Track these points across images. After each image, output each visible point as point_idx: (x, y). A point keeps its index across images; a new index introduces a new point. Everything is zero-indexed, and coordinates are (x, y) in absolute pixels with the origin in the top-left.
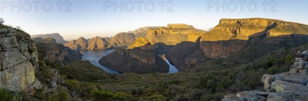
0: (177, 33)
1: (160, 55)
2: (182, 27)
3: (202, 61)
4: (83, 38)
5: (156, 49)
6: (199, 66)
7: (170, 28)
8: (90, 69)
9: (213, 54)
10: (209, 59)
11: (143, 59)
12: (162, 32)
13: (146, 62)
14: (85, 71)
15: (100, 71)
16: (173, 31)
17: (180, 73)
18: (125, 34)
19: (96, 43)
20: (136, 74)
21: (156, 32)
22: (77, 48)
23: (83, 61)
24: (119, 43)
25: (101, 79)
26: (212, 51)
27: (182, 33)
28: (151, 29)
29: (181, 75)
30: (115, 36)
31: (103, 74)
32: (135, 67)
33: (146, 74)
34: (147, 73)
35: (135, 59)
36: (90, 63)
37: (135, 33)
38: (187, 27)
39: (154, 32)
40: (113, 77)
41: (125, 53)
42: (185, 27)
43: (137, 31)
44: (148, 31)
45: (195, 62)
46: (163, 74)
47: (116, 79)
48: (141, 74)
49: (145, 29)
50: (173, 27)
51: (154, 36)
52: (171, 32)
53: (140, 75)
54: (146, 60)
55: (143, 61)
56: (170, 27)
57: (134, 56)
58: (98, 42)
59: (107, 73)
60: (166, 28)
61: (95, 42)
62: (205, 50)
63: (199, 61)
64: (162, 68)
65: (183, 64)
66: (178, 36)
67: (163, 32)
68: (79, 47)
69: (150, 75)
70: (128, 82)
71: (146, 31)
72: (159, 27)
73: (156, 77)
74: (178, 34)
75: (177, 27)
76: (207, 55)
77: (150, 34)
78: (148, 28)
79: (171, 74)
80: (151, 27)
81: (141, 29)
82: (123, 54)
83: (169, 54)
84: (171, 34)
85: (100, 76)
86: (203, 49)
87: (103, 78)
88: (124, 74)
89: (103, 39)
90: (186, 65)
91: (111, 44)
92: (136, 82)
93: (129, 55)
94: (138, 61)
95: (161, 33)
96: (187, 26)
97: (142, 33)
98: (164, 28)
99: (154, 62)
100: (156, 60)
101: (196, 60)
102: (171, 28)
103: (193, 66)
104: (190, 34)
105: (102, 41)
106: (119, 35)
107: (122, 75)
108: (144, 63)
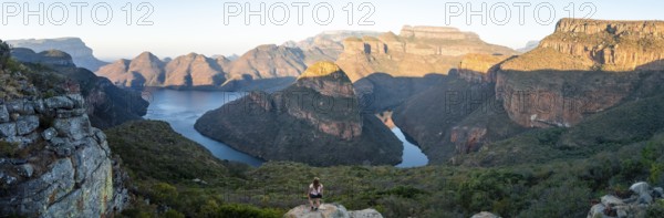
0: (430, 52)
1: (378, 116)
2: (443, 37)
3: (501, 133)
4: (150, 55)
5: (365, 96)
6: (491, 147)
7: (410, 37)
8: (171, 146)
9: (533, 117)
10: (520, 129)
11: (327, 124)
12: (386, 48)
13: (336, 132)
14: (158, 153)
15: (199, 153)
16: (420, 47)
17: (431, 167)
18: (275, 48)
19: (189, 71)
20: (304, 166)
21: (368, 48)
22: (133, 83)
23: (149, 124)
24: (258, 74)
25: (201, 175)
26: (529, 106)
27: (445, 52)
28: (354, 37)
29: (433, 174)
30: (245, 55)
31: (208, 162)
32: (300, 147)
33: (333, 168)
34: (336, 162)
35: (304, 122)
36: (171, 130)
37: (305, 48)
38: (461, 37)
39: (363, 49)
40: (237, 172)
41: (273, 104)
42: (454, 37)
43: (310, 41)
44: (344, 43)
45: (479, 136)
46: (382, 169)
47: (244, 178)
48: (319, 165)
49: (335, 36)
50: (417, 35)
51: (362, 60)
52: (412, 49)
53: (314, 170)
54: (334, 125)
55: (325, 128)
56: (409, 34)
57: (299, 113)
58: (194, 67)
59: (218, 160)
60: (397, 38)
61: (186, 68)
62: (513, 106)
63: (490, 135)
64: (382, 152)
65: (443, 142)
66: (433, 61)
67: (389, 47)
68: (139, 80)
69: (344, 169)
70: (281, 187)
71: (338, 43)
72: (376, 34)
73: (359, 175)
74: (434, 56)
75: (430, 36)
76: (515, 116)
77: (349, 51)
78: (344, 34)
79: (405, 170)
80: (353, 33)
81: (324, 37)
82: (267, 107)
83: (404, 113)
84: (411, 55)
85: (201, 167)
86: (506, 99)
87: (207, 173)
88: (270, 165)
89: (212, 62)
90: (454, 144)
91: (235, 74)
92: (301, 187)
93: (284, 110)
94: (313, 127)
95: (382, 50)
96: (459, 33)
97: (325, 48)
98: (391, 36)
99: (358, 131)
100: (364, 128)
101: (484, 131)
102: (412, 39)
103: (472, 148)
104: (469, 57)
105: (206, 66)
106: (257, 52)
107: (264, 166)
108: (330, 135)
